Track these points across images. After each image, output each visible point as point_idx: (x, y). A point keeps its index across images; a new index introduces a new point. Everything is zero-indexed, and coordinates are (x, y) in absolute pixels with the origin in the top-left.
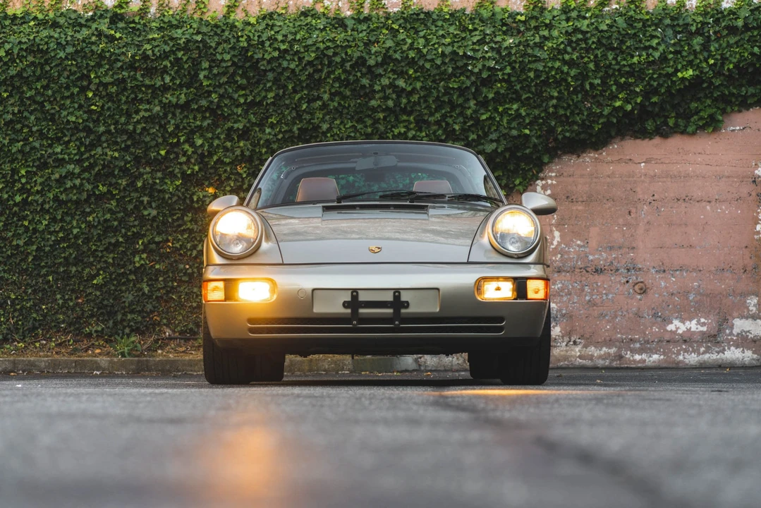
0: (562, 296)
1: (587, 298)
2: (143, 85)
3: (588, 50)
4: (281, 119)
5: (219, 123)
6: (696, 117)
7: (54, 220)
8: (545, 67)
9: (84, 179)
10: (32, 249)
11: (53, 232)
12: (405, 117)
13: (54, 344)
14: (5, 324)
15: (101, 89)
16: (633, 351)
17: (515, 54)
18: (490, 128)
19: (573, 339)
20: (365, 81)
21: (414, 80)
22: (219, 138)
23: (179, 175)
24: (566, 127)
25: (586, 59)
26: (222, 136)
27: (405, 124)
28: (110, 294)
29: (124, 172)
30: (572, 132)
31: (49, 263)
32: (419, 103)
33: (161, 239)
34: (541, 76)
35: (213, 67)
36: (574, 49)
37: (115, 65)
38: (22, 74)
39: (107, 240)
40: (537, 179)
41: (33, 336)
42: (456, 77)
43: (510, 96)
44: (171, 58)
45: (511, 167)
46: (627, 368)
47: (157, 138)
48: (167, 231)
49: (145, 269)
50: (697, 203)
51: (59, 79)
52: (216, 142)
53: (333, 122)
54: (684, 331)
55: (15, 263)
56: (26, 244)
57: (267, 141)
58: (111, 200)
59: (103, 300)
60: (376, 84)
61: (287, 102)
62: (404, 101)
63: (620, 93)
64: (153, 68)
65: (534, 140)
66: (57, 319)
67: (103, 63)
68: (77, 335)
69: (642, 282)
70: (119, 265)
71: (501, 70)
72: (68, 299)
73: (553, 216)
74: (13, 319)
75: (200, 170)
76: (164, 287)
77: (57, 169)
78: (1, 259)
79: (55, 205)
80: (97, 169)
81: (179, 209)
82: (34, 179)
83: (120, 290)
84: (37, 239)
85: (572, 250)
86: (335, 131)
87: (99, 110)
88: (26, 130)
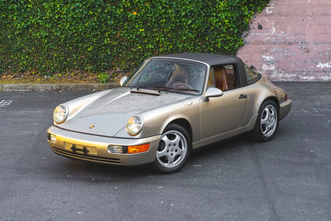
0: (275, 54)
1: (286, 54)
7: (71, 25)
9: (83, 9)
10: (63, 36)
11: (71, 30)
13: (73, 75)
14: (53, 66)
16: (303, 75)
19: (279, 71)
23: (122, 7)
28: (95, 54)
29: (99, 6)
31: (70, 42)
33: (115, 33)
39: (94, 33)
40: (267, 7)
41: (65, 71)
46: (301, 82)
48: (117, 29)
49: (109, 44)
50: (330, 16)
54: (323, 68)
55: (56, 42)
56: (60, 34)
58: (94, 17)
59: (92, 57)
66: (73, 64)
68: (82, 70)
69: (307, 48)
70: (98, 43)
72: (78, 56)
73: (272, 21)
74: (56, 64)
75: (131, 5)
76: (116, 52)
77: (72, 5)
78: (50, 40)
79: (72, 19)
80: (89, 5)
81: (122, 21)
82: (63, 9)
83: (99, 53)
84: (65, 33)
85: (280, 35)
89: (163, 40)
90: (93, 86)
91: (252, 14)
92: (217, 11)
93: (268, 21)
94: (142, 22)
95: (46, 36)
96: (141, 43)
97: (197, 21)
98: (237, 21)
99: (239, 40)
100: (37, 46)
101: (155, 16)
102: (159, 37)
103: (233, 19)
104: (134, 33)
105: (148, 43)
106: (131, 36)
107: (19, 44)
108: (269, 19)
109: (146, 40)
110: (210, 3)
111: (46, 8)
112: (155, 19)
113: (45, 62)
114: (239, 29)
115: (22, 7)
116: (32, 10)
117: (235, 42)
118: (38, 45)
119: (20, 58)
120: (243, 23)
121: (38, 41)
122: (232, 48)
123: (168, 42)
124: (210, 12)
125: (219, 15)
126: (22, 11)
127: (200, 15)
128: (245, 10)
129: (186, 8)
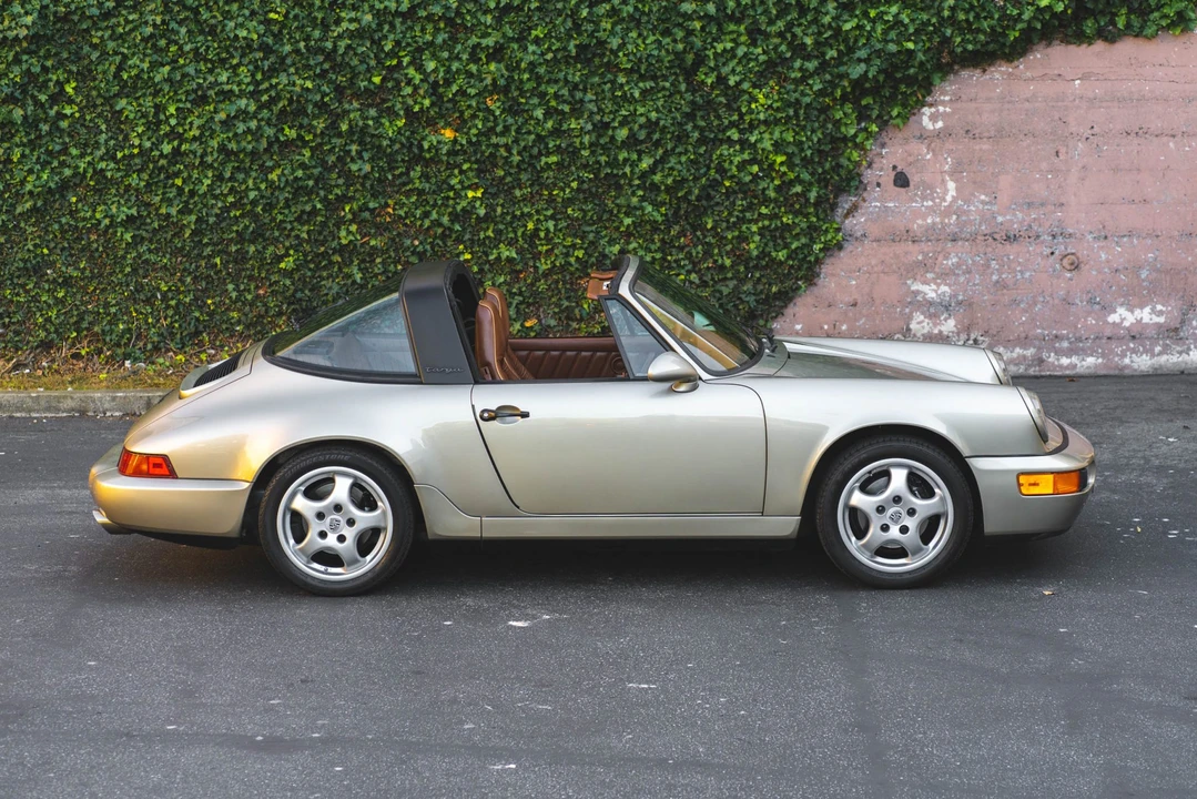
0: (958, 274)
1: (995, 278)
4: (550, 32)
5: (459, 36)
6: (1156, 14)
7: (220, 178)
9: (262, 119)
10: (189, 219)
11: (219, 195)
12: (732, 27)
13: (227, 357)
14: (154, 327)
16: (1059, 353)
18: (856, 41)
19: (973, 336)
22: (458, 58)
23: (402, 113)
24: (968, 36)
26: (465, 57)
27: (731, 37)
28: (305, 281)
29: (320, 108)
30: (975, 42)
31: (215, 240)
32: (753, 6)
33: (377, 205)
39: (300, 207)
40: (924, 105)
41: (197, 344)
45: (887, 92)
46: (1050, 376)
47: (367, 60)
48: (384, 191)
49: (355, 247)
50: (1155, 139)
52: (455, 66)
53: (627, 35)
54: (1132, 324)
55: (165, 239)
56: (179, 212)
57: (531, 63)
58: (302, 147)
59: (296, 291)
62: (731, 4)
65: (921, 57)
66: (229, 319)
68: (259, 340)
69: (1073, 254)
70: (316, 240)
72: (244, 290)
73: (946, 159)
74: (165, 320)
75: (433, 104)
76: (383, 272)
77: (222, 106)
78: (144, 234)
79: (221, 157)
80: (281, 105)
81: (403, 161)
82: (189, 120)
83: (319, 277)
84: (195, 206)
85: (972, 208)
86: (630, 47)
87: (281, 19)
88: (173, 48)
89: (552, 229)
91: (870, 135)
92: (744, 122)
93: (928, 157)
94: (476, 166)
95: (130, 219)
96: (472, 240)
97: (673, 160)
98: (817, 160)
99: (824, 228)
100: (96, 255)
101: (523, 144)
102: (535, 218)
103: (802, 150)
104: (447, 206)
105: (496, 242)
106: (434, 215)
107: (31, 248)
108: (933, 151)
109: (488, 228)
110: (717, 96)
111: (127, 116)
112: (519, 153)
113: (126, 314)
114: (826, 187)
115: (43, 116)
116: (78, 126)
117: (811, 234)
118: (101, 249)
119: (35, 299)
120: (839, 166)
121: (99, 236)
122: (801, 256)
123: (570, 236)
124: (719, 125)
125: (753, 139)
126: (41, 130)
127: (684, 139)
128: (845, 120)
129: (634, 114)
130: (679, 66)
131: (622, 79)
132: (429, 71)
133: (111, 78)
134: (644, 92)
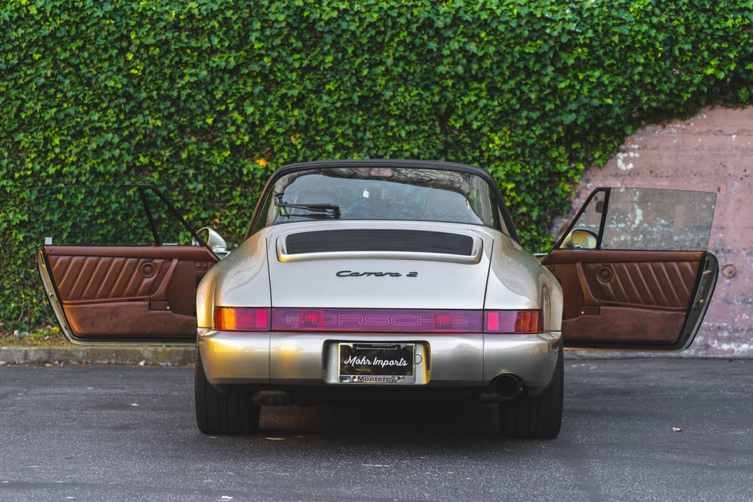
2: (188, 47)
3: (678, 12)
4: (339, 86)
5: (272, 89)
7: (90, 193)
8: (630, 30)
9: (123, 149)
10: (66, 225)
11: (89, 207)
12: (476, 85)
14: (37, 306)
15: (142, 51)
16: (721, 340)
17: (598, 16)
18: (568, 97)
20: (433, 45)
21: (486, 44)
22: (271, 106)
23: (227, 146)
24: (652, 96)
25: (676, 22)
26: (275, 104)
27: (475, 92)
29: (167, 142)
30: (658, 101)
31: (85, 241)
32: (491, 69)
33: (207, 216)
34: (626, 41)
35: (266, 28)
36: (662, 11)
37: (157, 25)
38: (55, 34)
40: (618, 151)
42: (532, 40)
43: (591, 62)
44: (220, 18)
45: (591, 139)
46: (714, 358)
47: (203, 106)
48: (213, 206)
51: (96, 39)
52: (268, 111)
53: (397, 89)
56: (60, 219)
57: (324, 109)
58: (153, 172)
60: (444, 47)
61: (347, 67)
62: (475, 67)
63: (712, 59)
64: (199, 28)
65: (617, 110)
67: (144, 22)
69: (731, 265)
71: (582, 33)
73: (635, 192)
75: (251, 140)
77: (94, 139)
78: (33, 235)
79: (92, 177)
80: (137, 138)
81: (227, 183)
82: (69, 149)
84: (72, 215)
85: (655, 230)
86: (399, 99)
87: (140, 74)
88: (59, 95)
90: (139, 352)
92: (483, 159)
93: (622, 190)
95: (22, 224)
98: (538, 188)
99: (543, 241)
103: (527, 180)
108: (626, 186)
110: (464, 137)
111: (23, 146)
113: (16, 295)
114: (545, 210)
117: (533, 246)
120: (554, 195)
125: (490, 171)
128: (559, 159)
129: (401, 150)
130: (436, 113)
131: (392, 123)
132: (249, 113)
133: (13, 117)
134: (409, 133)
